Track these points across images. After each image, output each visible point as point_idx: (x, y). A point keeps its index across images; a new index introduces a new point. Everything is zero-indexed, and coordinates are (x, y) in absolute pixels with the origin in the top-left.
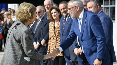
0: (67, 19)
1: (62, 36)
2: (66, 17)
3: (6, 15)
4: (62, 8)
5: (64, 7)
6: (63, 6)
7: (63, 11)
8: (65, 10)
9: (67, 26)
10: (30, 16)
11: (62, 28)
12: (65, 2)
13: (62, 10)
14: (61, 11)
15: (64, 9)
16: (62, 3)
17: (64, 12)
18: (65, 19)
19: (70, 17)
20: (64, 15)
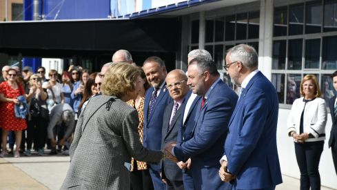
0: (159, 92)
1: (147, 127)
2: (157, 88)
3: (34, 79)
4: (150, 70)
5: (154, 69)
6: (153, 67)
7: (151, 77)
8: (156, 75)
9: (159, 108)
10: (128, 85)
11: (148, 111)
12: (156, 59)
13: (148, 74)
14: (148, 77)
15: (153, 73)
16: (150, 61)
17: (153, 79)
18: (156, 93)
19: (164, 90)
20: (154, 85)
